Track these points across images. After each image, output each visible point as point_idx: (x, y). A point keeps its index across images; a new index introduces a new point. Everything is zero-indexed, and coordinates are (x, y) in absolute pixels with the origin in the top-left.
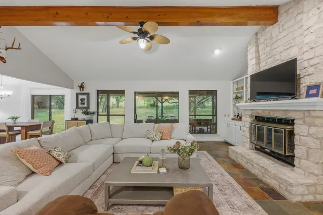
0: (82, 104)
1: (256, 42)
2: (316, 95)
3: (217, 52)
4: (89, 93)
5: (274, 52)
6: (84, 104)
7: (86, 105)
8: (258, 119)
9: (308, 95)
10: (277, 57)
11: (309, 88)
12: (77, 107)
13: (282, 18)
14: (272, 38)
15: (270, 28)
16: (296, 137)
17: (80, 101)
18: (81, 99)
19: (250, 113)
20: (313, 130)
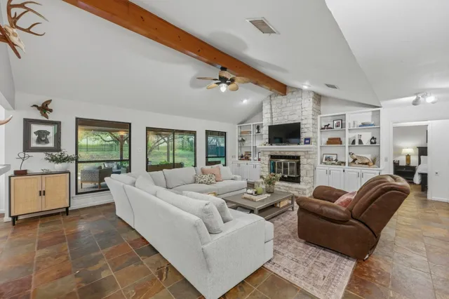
0: (39, 141)
1: (271, 102)
2: (309, 143)
3: (245, 101)
4: (60, 122)
5: (283, 114)
6: (46, 141)
7: (51, 144)
8: (273, 157)
9: (305, 143)
10: (286, 117)
11: (306, 139)
12: (27, 148)
13: (289, 95)
14: (282, 104)
15: (281, 97)
16: (301, 166)
17: (34, 137)
18: (39, 133)
19: (269, 153)
20: (309, 160)
